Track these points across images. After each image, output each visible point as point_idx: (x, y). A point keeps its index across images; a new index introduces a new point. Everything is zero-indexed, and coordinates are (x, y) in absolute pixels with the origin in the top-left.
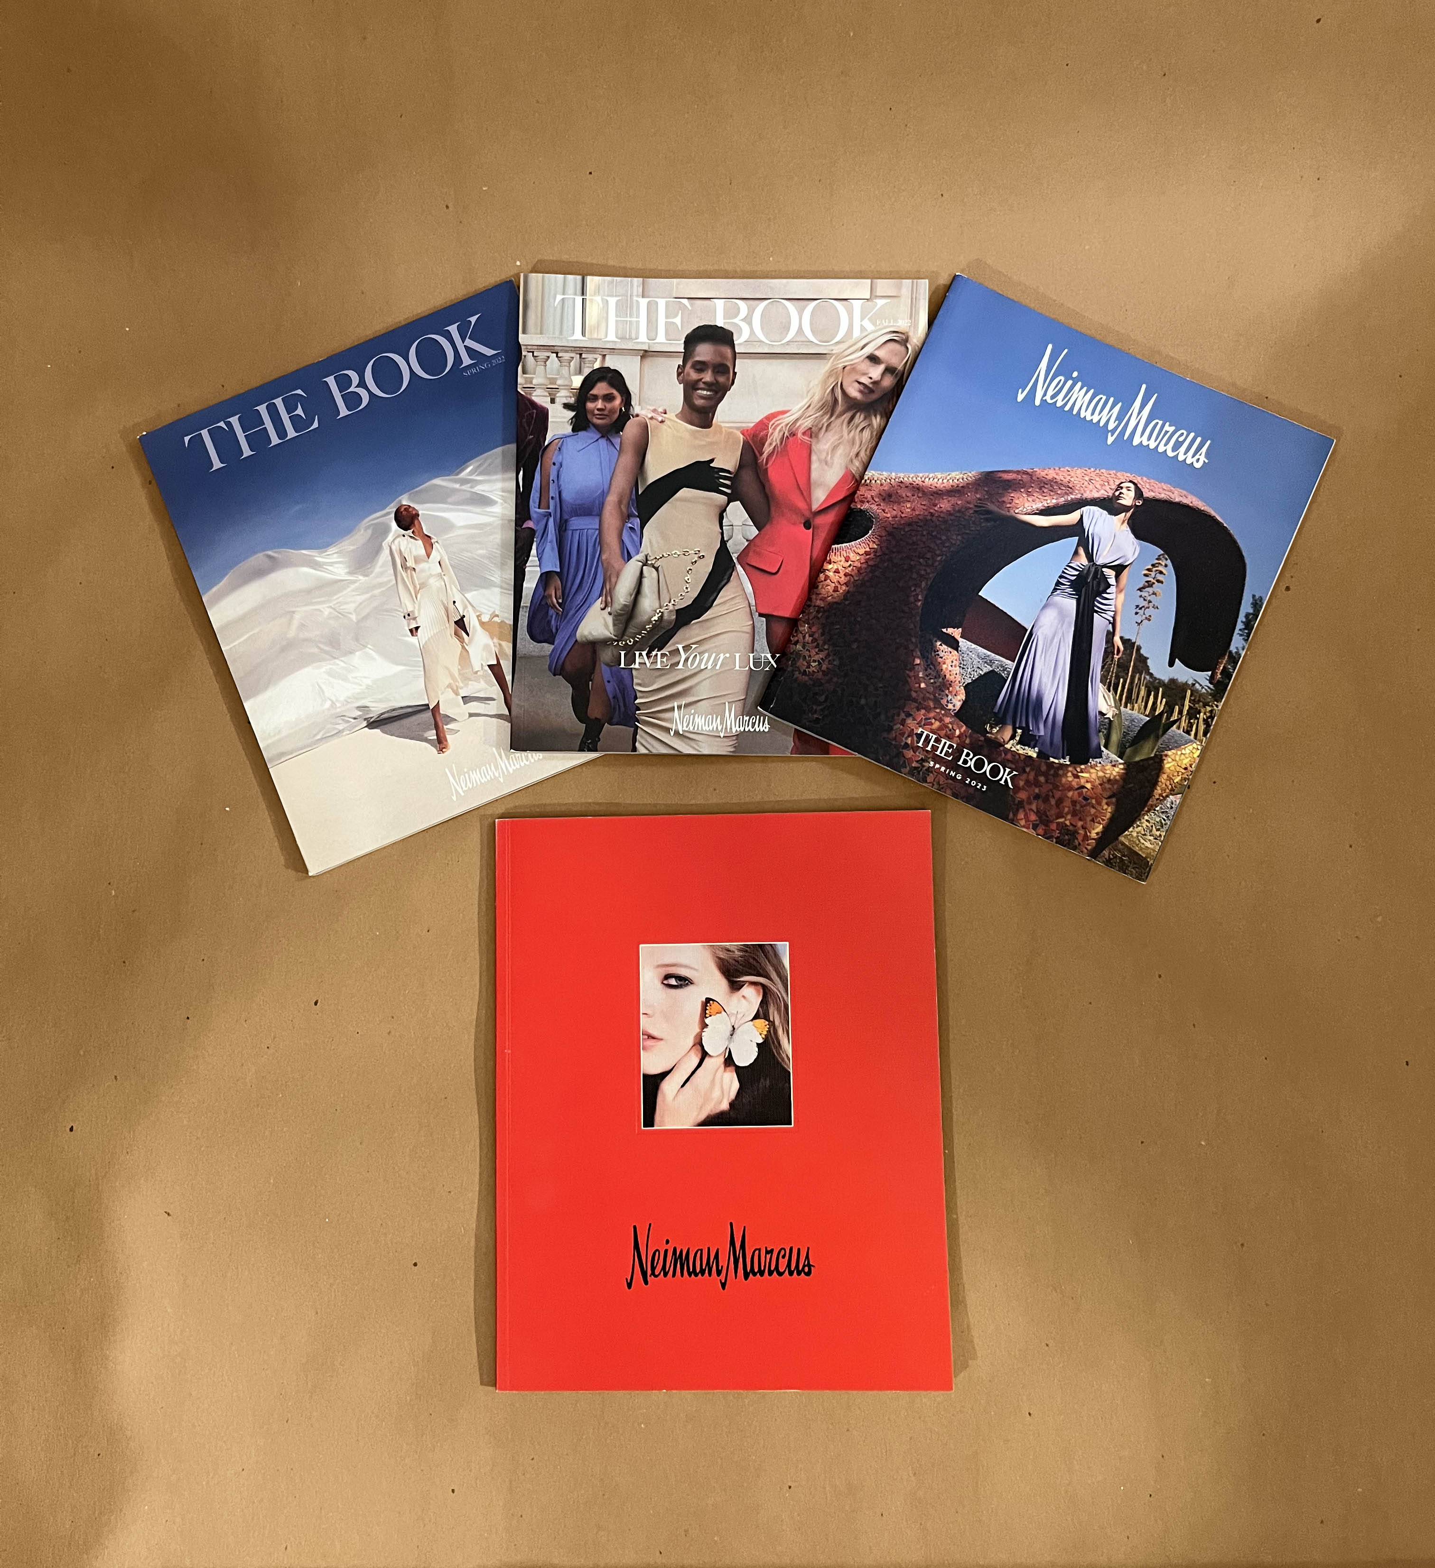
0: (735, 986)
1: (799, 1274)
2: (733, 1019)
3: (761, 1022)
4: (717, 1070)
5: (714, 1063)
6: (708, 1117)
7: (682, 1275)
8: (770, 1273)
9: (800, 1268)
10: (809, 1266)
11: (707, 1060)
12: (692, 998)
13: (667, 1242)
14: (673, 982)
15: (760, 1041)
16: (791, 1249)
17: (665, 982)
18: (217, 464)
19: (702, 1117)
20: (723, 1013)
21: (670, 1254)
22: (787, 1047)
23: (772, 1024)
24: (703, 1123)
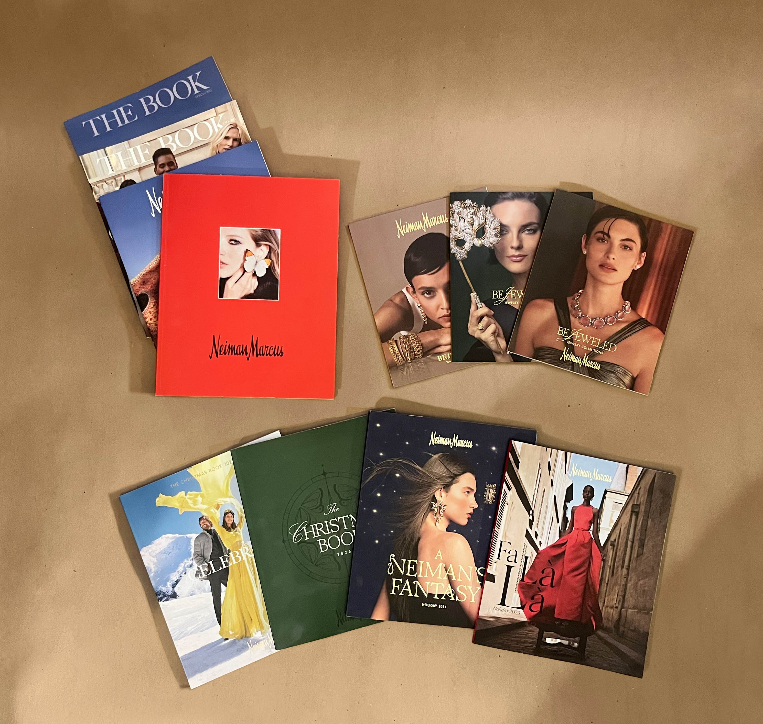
0: (258, 245)
1: (278, 355)
2: (257, 258)
3: (268, 260)
4: (249, 278)
5: (249, 275)
6: (245, 295)
7: (232, 354)
8: (267, 355)
9: (279, 353)
10: (282, 353)
11: (246, 273)
12: (240, 249)
13: (227, 342)
14: (233, 242)
15: (267, 267)
16: (275, 346)
17: (230, 242)
18: (96, 134)
19: (243, 295)
20: (253, 255)
21: (227, 347)
22: (278, 270)
23: (272, 261)
24: (243, 298)
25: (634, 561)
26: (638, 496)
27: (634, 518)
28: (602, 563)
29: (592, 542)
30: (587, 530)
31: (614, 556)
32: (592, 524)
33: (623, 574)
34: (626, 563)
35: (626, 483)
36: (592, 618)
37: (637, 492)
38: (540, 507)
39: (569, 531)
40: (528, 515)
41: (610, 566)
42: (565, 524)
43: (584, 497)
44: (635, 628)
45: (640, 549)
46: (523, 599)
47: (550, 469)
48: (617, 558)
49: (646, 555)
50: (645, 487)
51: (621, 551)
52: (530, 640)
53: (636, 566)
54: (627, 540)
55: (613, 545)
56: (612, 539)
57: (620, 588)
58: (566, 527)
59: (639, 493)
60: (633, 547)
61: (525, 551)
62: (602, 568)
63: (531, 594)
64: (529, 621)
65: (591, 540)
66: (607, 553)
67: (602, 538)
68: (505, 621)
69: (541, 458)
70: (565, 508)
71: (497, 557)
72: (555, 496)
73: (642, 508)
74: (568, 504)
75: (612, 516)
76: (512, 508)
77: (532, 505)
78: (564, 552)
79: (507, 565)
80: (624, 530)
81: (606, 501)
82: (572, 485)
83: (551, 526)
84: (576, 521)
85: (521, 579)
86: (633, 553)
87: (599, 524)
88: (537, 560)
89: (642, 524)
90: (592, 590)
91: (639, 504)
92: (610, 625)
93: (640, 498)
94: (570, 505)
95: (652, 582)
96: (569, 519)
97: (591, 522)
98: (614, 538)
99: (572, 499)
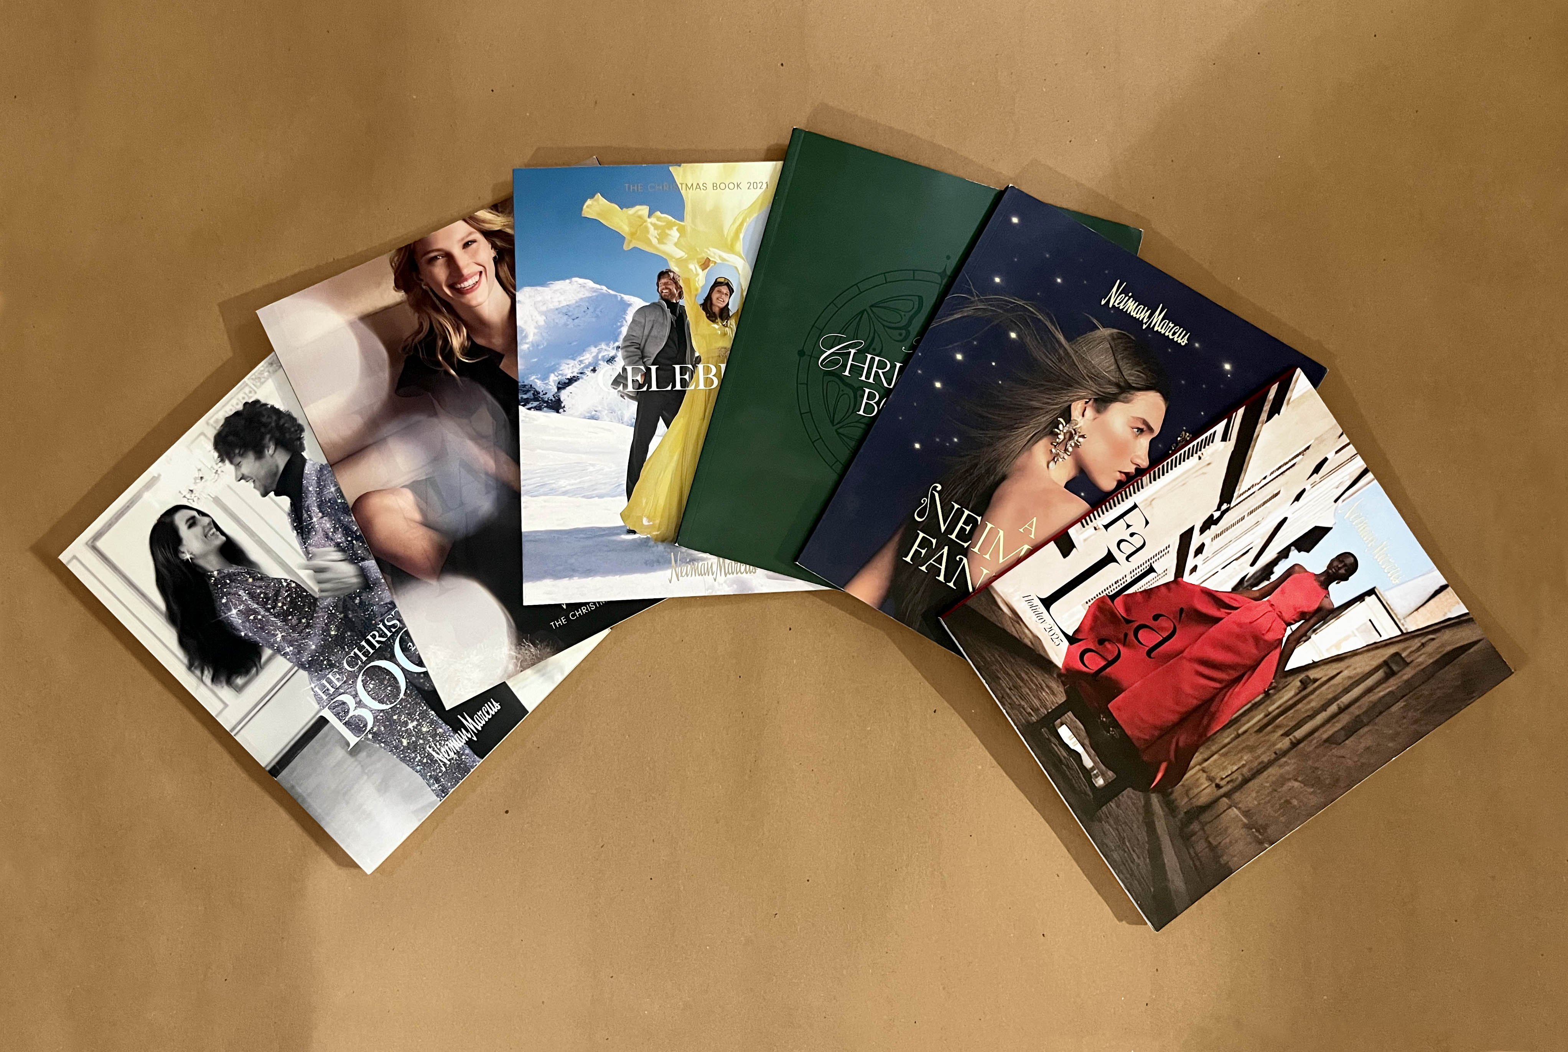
25: (1315, 741)
26: (1418, 649)
27: (1380, 674)
28: (1261, 696)
29: (1276, 648)
30: (1285, 622)
31: (1291, 702)
32: (1302, 621)
33: (1278, 746)
34: (1299, 734)
35: (1417, 610)
36: (1163, 766)
37: (1423, 641)
38: (1246, 514)
39: (1257, 594)
40: (1216, 508)
41: (1270, 713)
42: (1260, 578)
43: (1330, 566)
44: (1216, 847)
45: (1343, 732)
46: (1086, 628)
47: (1317, 470)
48: (1292, 711)
49: (1342, 752)
50: (1443, 645)
51: (1309, 707)
52: (1036, 703)
53: (1310, 752)
54: (1335, 699)
55: (1305, 684)
56: (1313, 674)
57: (1251, 761)
58: (1257, 585)
59: (1423, 645)
60: (1335, 720)
61: (1159, 556)
62: (1253, 702)
63: (1106, 632)
64: (1063, 671)
65: (1275, 644)
66: (1283, 688)
67: (1300, 657)
68: (1024, 633)
69: (1320, 440)
70: (1284, 554)
71: (1106, 523)
72: (1285, 519)
73: (1408, 674)
74: (1294, 553)
75: (1346, 638)
76: (1201, 472)
77: (1237, 498)
78: (1218, 620)
79: (1109, 550)
80: (1344, 679)
81: (1358, 606)
82: (1329, 529)
83: (1236, 559)
84: (1283, 592)
85: (1111, 594)
86: (1324, 729)
87: (1314, 631)
88: (1163, 589)
89: (1384, 697)
90: (1205, 722)
91: (1408, 660)
92: (1183, 803)
93: (1419, 653)
94: (1295, 557)
95: (1314, 800)
96: (1274, 578)
97: (1303, 615)
98: (1317, 676)
99: (1308, 551)
